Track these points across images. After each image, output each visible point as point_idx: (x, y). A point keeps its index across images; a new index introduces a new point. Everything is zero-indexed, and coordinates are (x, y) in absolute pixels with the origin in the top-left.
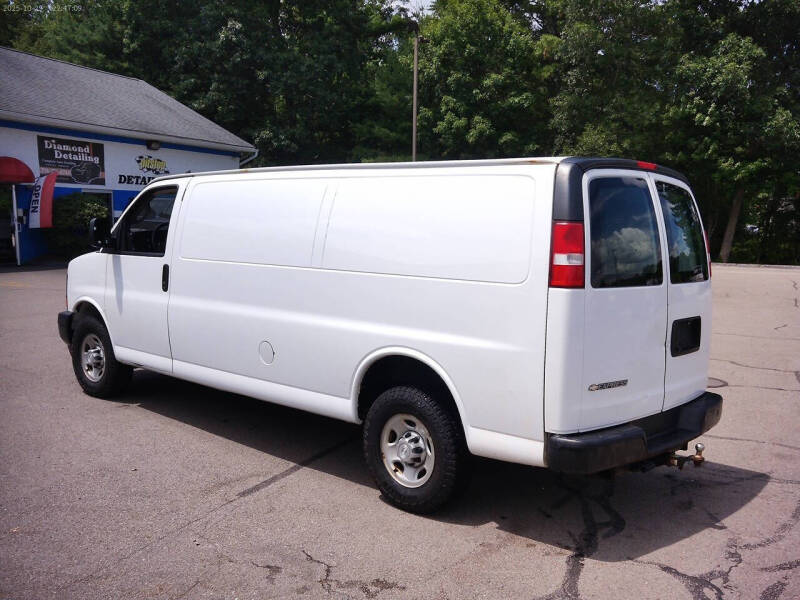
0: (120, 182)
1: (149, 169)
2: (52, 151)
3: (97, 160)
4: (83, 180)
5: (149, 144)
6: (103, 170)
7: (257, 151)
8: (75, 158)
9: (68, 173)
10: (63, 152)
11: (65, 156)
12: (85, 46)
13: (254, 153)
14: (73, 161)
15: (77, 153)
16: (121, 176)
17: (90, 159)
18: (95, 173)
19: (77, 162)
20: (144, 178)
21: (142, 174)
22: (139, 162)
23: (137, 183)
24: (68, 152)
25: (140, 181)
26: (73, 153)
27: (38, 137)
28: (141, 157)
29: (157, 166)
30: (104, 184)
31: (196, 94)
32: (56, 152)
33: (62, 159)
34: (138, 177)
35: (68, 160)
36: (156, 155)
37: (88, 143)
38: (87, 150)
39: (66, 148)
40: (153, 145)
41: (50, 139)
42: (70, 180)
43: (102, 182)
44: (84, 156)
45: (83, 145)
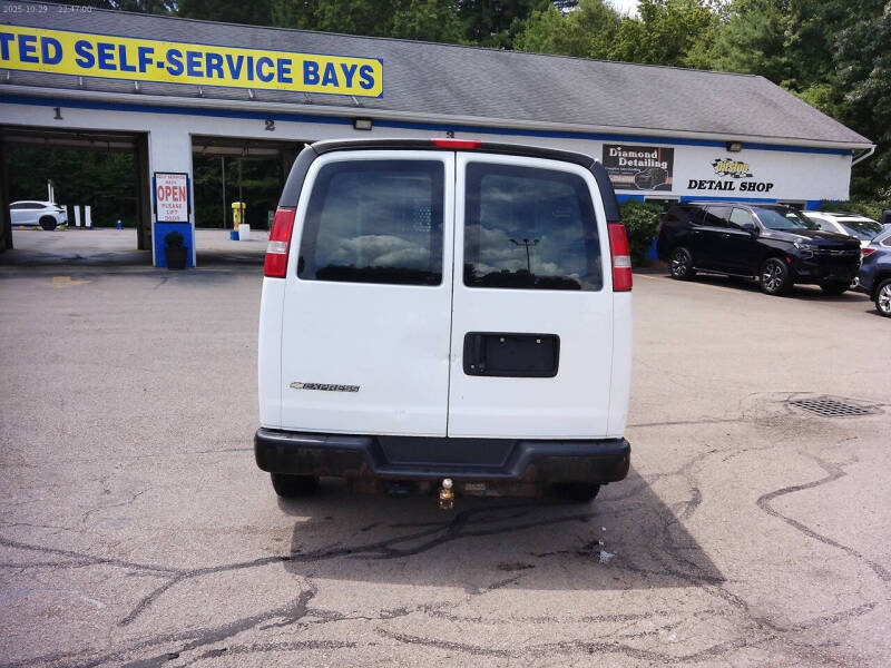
0: (690, 187)
1: (726, 173)
2: (617, 157)
3: (664, 165)
4: (647, 186)
5: (728, 145)
6: (671, 175)
7: (873, 147)
8: (641, 164)
9: (632, 179)
10: (628, 159)
11: (630, 163)
12: (748, 45)
13: (870, 149)
14: (638, 167)
15: (643, 159)
16: (691, 182)
17: (658, 164)
18: (661, 179)
19: (643, 168)
20: (720, 182)
21: (717, 179)
22: (715, 165)
23: (710, 188)
24: (633, 159)
25: (714, 185)
26: (639, 159)
27: (604, 146)
28: (719, 160)
29: (738, 169)
30: (670, 190)
31: (854, 84)
32: (621, 159)
33: (627, 166)
34: (712, 182)
35: (633, 167)
36: (735, 157)
37: (657, 149)
38: (655, 155)
39: (632, 154)
40: (733, 147)
41: (616, 147)
42: (632, 187)
43: (669, 188)
44: (652, 162)
45: (651, 150)
